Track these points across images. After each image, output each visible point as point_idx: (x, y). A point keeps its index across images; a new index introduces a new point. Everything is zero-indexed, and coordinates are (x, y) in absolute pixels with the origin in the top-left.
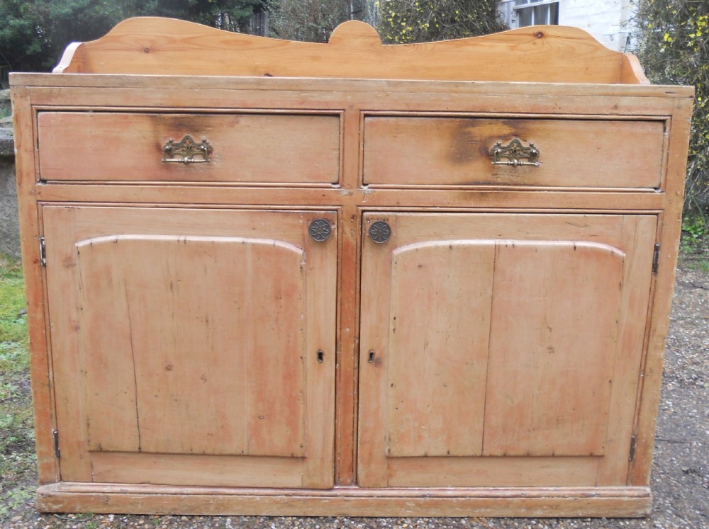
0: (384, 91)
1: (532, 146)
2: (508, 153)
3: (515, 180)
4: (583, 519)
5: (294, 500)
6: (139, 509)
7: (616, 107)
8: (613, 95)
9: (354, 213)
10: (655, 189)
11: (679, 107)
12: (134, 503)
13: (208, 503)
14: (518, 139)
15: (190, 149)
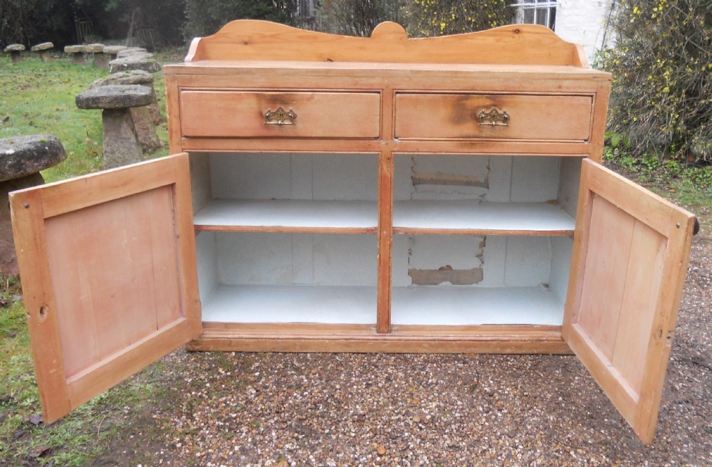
0: (408, 77)
1: (505, 112)
2: (489, 117)
3: (494, 135)
4: (537, 355)
5: (350, 343)
6: (251, 349)
7: (560, 87)
8: (558, 79)
9: (389, 156)
10: (585, 140)
11: (602, 87)
12: (247, 345)
13: (295, 344)
14: (496, 108)
15: (281, 115)
